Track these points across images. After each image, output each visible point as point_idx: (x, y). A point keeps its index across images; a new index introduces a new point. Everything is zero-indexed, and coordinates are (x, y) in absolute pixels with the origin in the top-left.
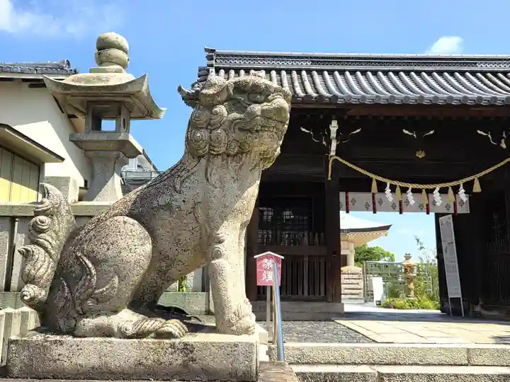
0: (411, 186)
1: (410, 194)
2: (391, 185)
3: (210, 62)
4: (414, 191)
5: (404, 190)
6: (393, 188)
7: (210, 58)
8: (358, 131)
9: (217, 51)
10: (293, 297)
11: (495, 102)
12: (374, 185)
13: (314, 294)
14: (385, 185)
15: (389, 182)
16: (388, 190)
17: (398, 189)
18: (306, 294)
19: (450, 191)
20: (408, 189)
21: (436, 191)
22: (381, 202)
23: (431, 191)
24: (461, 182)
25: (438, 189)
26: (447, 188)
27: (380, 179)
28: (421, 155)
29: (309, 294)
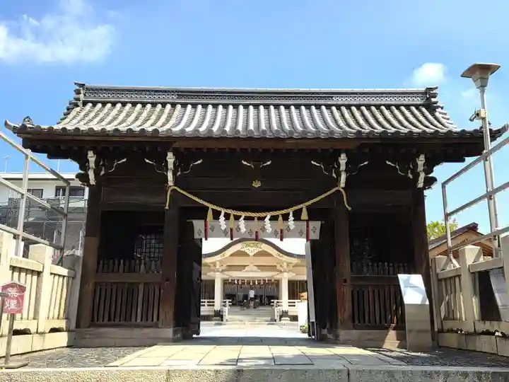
0: (243, 215)
1: (242, 223)
2: (225, 213)
3: (77, 96)
4: (246, 219)
5: (237, 218)
6: (227, 217)
7: (78, 92)
8: (199, 162)
9: (86, 85)
10: (126, 323)
11: (333, 134)
12: (210, 214)
13: (147, 320)
14: (220, 213)
15: (223, 211)
16: (222, 218)
17: (232, 217)
18: (139, 320)
19: (280, 218)
20: (241, 216)
21: (267, 220)
22: (213, 229)
23: (262, 219)
24: (291, 211)
25: (269, 217)
26: (278, 216)
27: (215, 207)
28: (257, 184)
29: (142, 320)
